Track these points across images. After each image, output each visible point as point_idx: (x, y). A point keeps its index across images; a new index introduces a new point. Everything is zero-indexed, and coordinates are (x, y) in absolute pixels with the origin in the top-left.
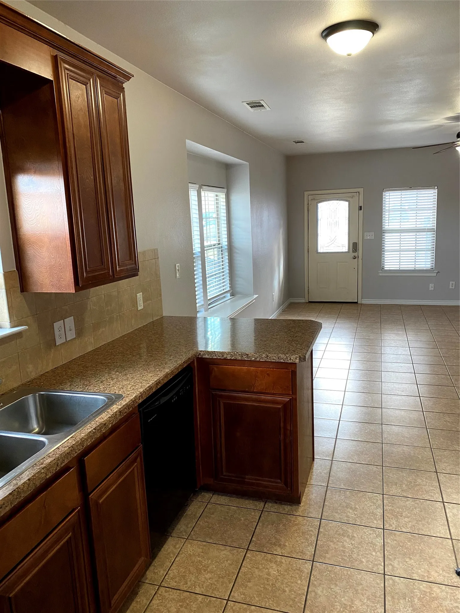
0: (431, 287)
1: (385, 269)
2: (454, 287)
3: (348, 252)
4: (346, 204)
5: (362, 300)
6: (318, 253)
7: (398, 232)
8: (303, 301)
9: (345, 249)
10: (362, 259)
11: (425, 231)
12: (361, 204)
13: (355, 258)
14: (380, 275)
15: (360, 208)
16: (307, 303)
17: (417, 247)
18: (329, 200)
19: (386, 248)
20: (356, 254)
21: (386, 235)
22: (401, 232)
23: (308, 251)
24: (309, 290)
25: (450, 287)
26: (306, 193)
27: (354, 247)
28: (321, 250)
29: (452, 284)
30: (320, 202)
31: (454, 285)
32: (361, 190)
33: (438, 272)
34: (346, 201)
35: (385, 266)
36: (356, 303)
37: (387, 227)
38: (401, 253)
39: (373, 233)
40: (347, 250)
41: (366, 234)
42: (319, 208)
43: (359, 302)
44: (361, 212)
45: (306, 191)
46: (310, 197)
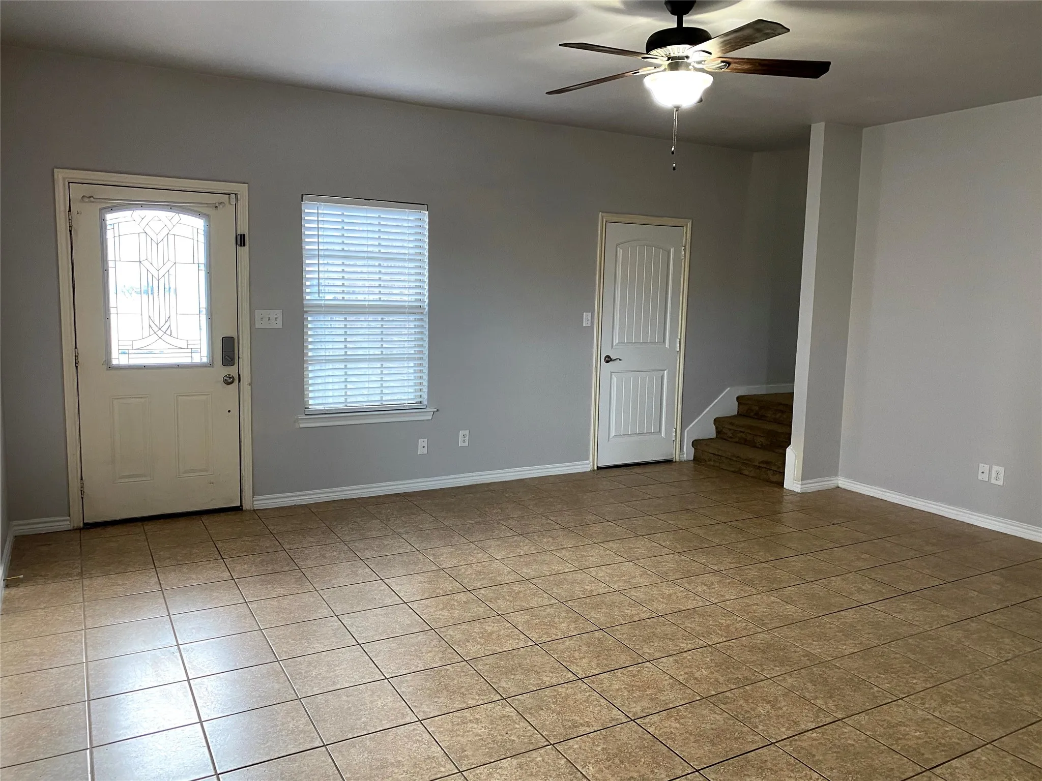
0: (422, 446)
1: (312, 408)
2: (468, 444)
3: (211, 365)
4: (199, 223)
5: (256, 498)
6: (110, 367)
7: (341, 313)
8: (62, 524)
9: (201, 356)
10: (251, 384)
11: (404, 313)
12: (244, 229)
13: (229, 381)
14: (302, 426)
15: (241, 240)
16: (80, 529)
17: (385, 352)
18: (142, 207)
19: (310, 354)
20: (232, 371)
21: (311, 319)
22: (346, 312)
23: (77, 363)
24: (82, 487)
25: (461, 444)
26: (60, 175)
27: (226, 349)
28: (118, 359)
29: (464, 436)
30: (112, 209)
31: (467, 438)
32: (242, 190)
33: (438, 410)
34: (200, 215)
35: (311, 402)
36: (238, 509)
37: (316, 296)
38: (349, 366)
39: (279, 313)
40: (205, 360)
41: (258, 313)
42: (108, 227)
43: (247, 506)
44: (244, 251)
45: (56, 168)
46: (77, 191)
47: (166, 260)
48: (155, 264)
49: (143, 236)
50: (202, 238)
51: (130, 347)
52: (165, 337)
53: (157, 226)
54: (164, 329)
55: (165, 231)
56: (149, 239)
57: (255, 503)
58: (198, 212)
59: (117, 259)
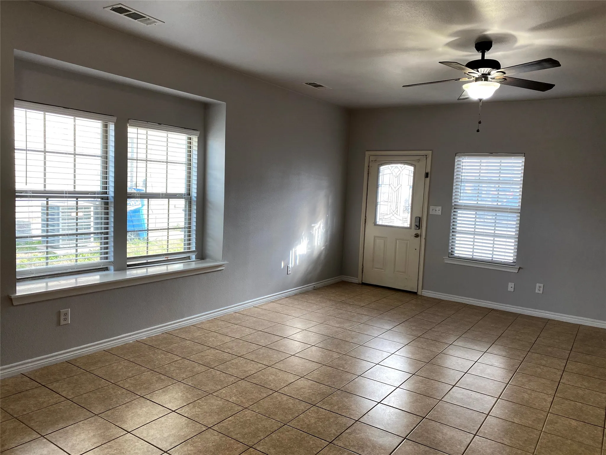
0: (511, 287)
1: (456, 255)
2: (541, 292)
3: (410, 228)
4: (412, 168)
5: (423, 290)
6: (376, 225)
7: (473, 210)
8: (355, 280)
9: (407, 224)
10: (425, 239)
11: (507, 212)
12: (428, 170)
13: (417, 236)
14: (446, 262)
15: (427, 175)
17: (496, 232)
18: (392, 163)
19: (457, 229)
20: (418, 232)
21: (459, 212)
22: (476, 210)
23: (365, 222)
24: (363, 268)
25: (537, 291)
26: (367, 153)
27: (417, 222)
28: (379, 222)
29: (540, 287)
30: (382, 165)
31: (542, 289)
32: (429, 153)
33: (521, 268)
34: (411, 165)
35: (456, 252)
36: (415, 293)
37: (459, 201)
38: (476, 237)
39: (440, 208)
40: (409, 226)
41: (431, 207)
42: (381, 172)
43: (419, 293)
44: (428, 180)
45: (367, 151)
46: (372, 158)
47: (398, 184)
48: (394, 186)
49: (391, 174)
50: (412, 175)
51: (383, 218)
52: (395, 215)
53: (397, 170)
54: (395, 212)
55: (399, 172)
56: (393, 176)
57: (423, 292)
58: (411, 164)
59: (382, 184)
